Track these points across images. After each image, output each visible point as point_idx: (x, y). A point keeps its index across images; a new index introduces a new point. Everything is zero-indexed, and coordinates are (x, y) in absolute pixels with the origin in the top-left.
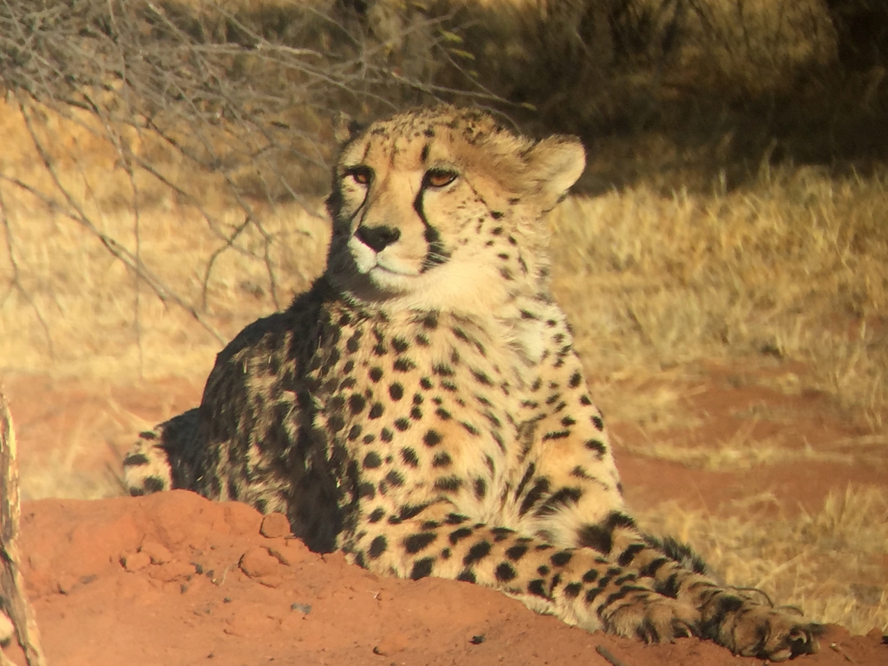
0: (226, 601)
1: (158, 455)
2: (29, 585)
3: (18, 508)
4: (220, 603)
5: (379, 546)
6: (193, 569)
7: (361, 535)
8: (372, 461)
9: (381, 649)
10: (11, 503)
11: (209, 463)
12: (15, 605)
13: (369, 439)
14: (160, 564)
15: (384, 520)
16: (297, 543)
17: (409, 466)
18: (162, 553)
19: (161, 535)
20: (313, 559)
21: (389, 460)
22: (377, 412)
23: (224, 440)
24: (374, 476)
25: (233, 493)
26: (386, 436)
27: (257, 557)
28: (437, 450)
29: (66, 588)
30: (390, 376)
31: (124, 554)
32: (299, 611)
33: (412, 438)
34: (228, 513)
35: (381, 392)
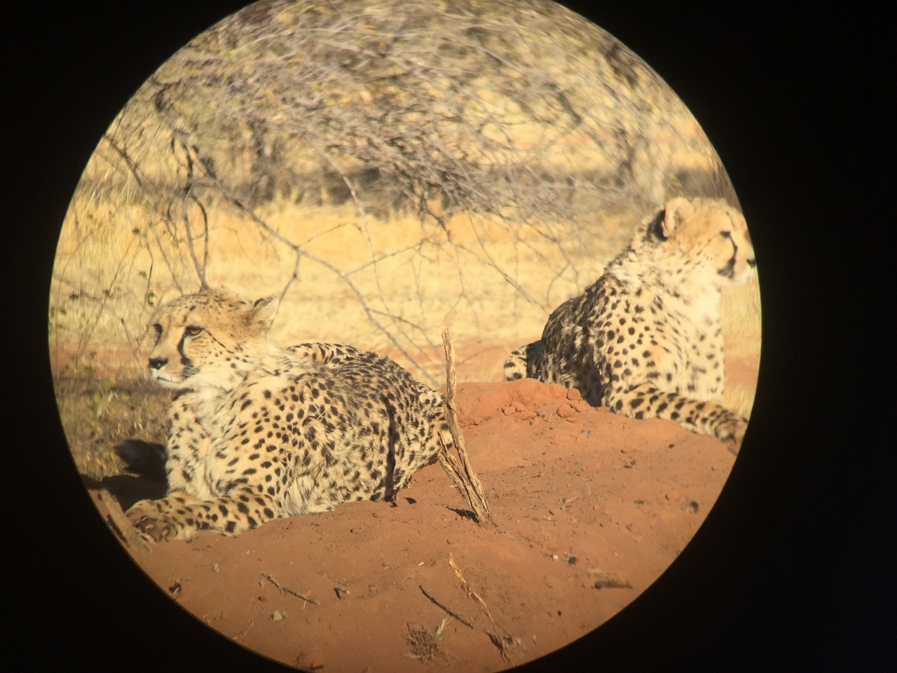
0: (551, 429)
1: (520, 362)
2: (460, 421)
3: (455, 385)
4: (548, 429)
5: (619, 405)
6: (535, 414)
7: (613, 398)
8: (618, 364)
9: (625, 450)
10: (452, 382)
11: (544, 364)
12: (454, 429)
13: (617, 354)
14: (520, 412)
15: (622, 391)
16: (584, 402)
17: (635, 366)
18: (521, 407)
19: (520, 398)
20: (592, 409)
21: (625, 363)
22: (621, 340)
23: (551, 353)
24: (618, 372)
25: (554, 378)
26: (625, 352)
27: (566, 408)
28: (649, 359)
29: (477, 422)
30: (629, 323)
31: (504, 407)
32: (586, 433)
33: (637, 353)
34: (551, 389)
35: (624, 330)
